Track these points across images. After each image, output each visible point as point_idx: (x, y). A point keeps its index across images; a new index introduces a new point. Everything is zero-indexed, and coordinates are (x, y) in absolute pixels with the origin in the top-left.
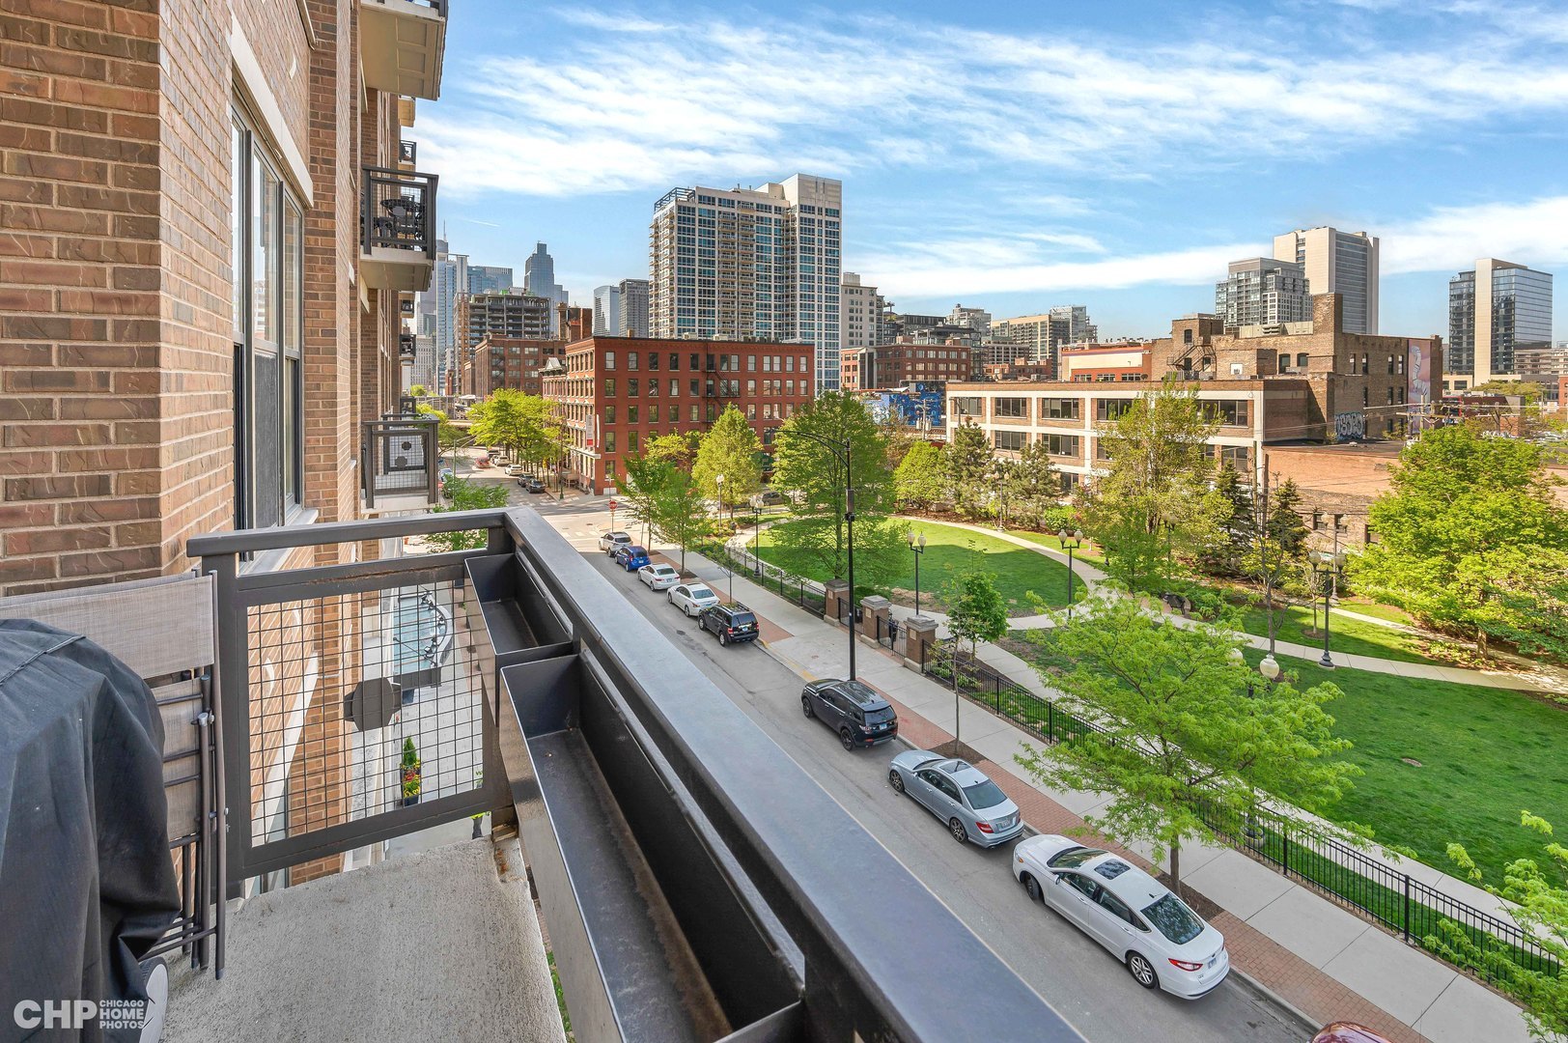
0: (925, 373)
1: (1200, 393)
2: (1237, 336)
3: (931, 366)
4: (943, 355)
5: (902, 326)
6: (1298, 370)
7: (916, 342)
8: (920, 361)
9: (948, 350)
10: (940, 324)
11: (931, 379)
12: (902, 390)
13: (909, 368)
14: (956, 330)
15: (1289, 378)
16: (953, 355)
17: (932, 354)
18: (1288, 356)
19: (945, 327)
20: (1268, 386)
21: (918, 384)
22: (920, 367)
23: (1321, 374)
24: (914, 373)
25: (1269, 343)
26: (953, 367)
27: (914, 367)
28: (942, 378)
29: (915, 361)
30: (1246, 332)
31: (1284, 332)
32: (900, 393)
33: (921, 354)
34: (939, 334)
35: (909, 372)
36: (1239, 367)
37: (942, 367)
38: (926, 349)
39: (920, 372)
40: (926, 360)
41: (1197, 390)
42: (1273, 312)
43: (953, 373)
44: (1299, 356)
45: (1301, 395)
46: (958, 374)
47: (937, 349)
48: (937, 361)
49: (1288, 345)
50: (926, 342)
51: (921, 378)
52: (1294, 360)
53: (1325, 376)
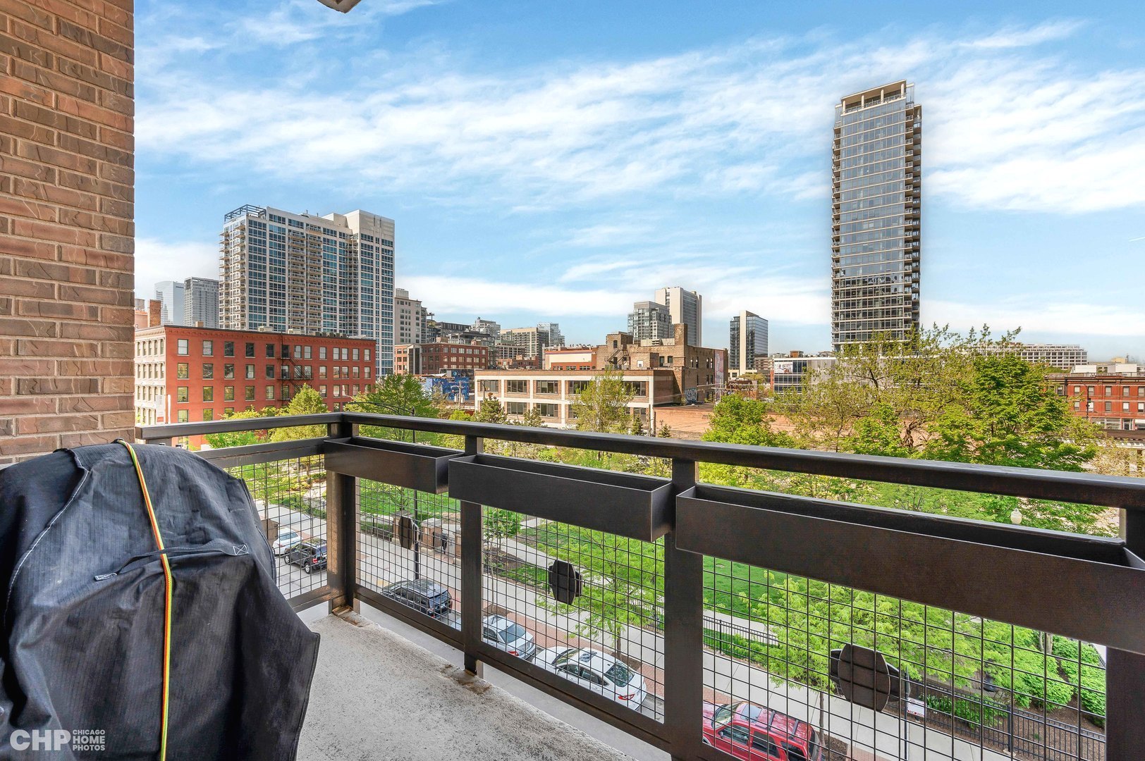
0: (457, 363)
1: (624, 377)
2: (639, 346)
3: (461, 359)
4: (469, 351)
5: (439, 330)
6: (669, 365)
7: (451, 342)
8: (454, 355)
9: (473, 348)
10: (467, 330)
11: (461, 368)
12: (441, 375)
13: (446, 360)
14: (478, 334)
15: (664, 369)
16: (477, 352)
17: (462, 351)
18: (663, 357)
19: (471, 332)
20: (656, 374)
21: (453, 371)
22: (454, 359)
23: (679, 367)
24: (449, 363)
25: (655, 350)
26: (476, 360)
27: (449, 359)
28: (469, 367)
29: (450, 355)
30: (645, 343)
31: (662, 344)
32: (440, 378)
33: (454, 351)
34: (466, 337)
35: (445, 363)
36: (641, 362)
37: (469, 360)
38: (458, 347)
39: (454, 363)
40: (458, 355)
41: (623, 375)
42: (655, 333)
43: (476, 364)
44: (669, 357)
45: (670, 378)
46: (480, 365)
47: (465, 347)
48: (465, 356)
49: (664, 351)
50: (458, 342)
51: (454, 367)
52: (666, 359)
53: (681, 369)
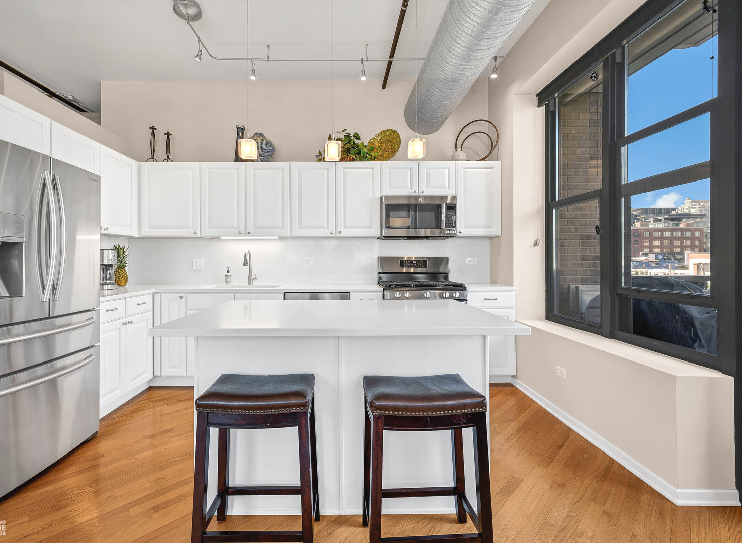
0: (661, 247)
3: (666, 243)
4: (678, 234)
5: (638, 216)
7: (652, 226)
8: (656, 239)
9: (682, 230)
10: (673, 213)
11: (665, 251)
12: (643, 259)
13: (647, 244)
14: (688, 216)
16: (687, 234)
17: (667, 234)
19: (678, 214)
21: (657, 255)
22: (657, 243)
24: (651, 247)
26: (688, 243)
27: (651, 242)
28: (677, 250)
29: (651, 239)
32: (641, 262)
33: (658, 234)
34: (672, 219)
35: (646, 247)
37: (676, 243)
38: (662, 231)
39: (657, 247)
40: (662, 238)
43: (686, 247)
46: (692, 248)
47: (672, 231)
48: (671, 239)
50: (660, 226)
51: (657, 251)
